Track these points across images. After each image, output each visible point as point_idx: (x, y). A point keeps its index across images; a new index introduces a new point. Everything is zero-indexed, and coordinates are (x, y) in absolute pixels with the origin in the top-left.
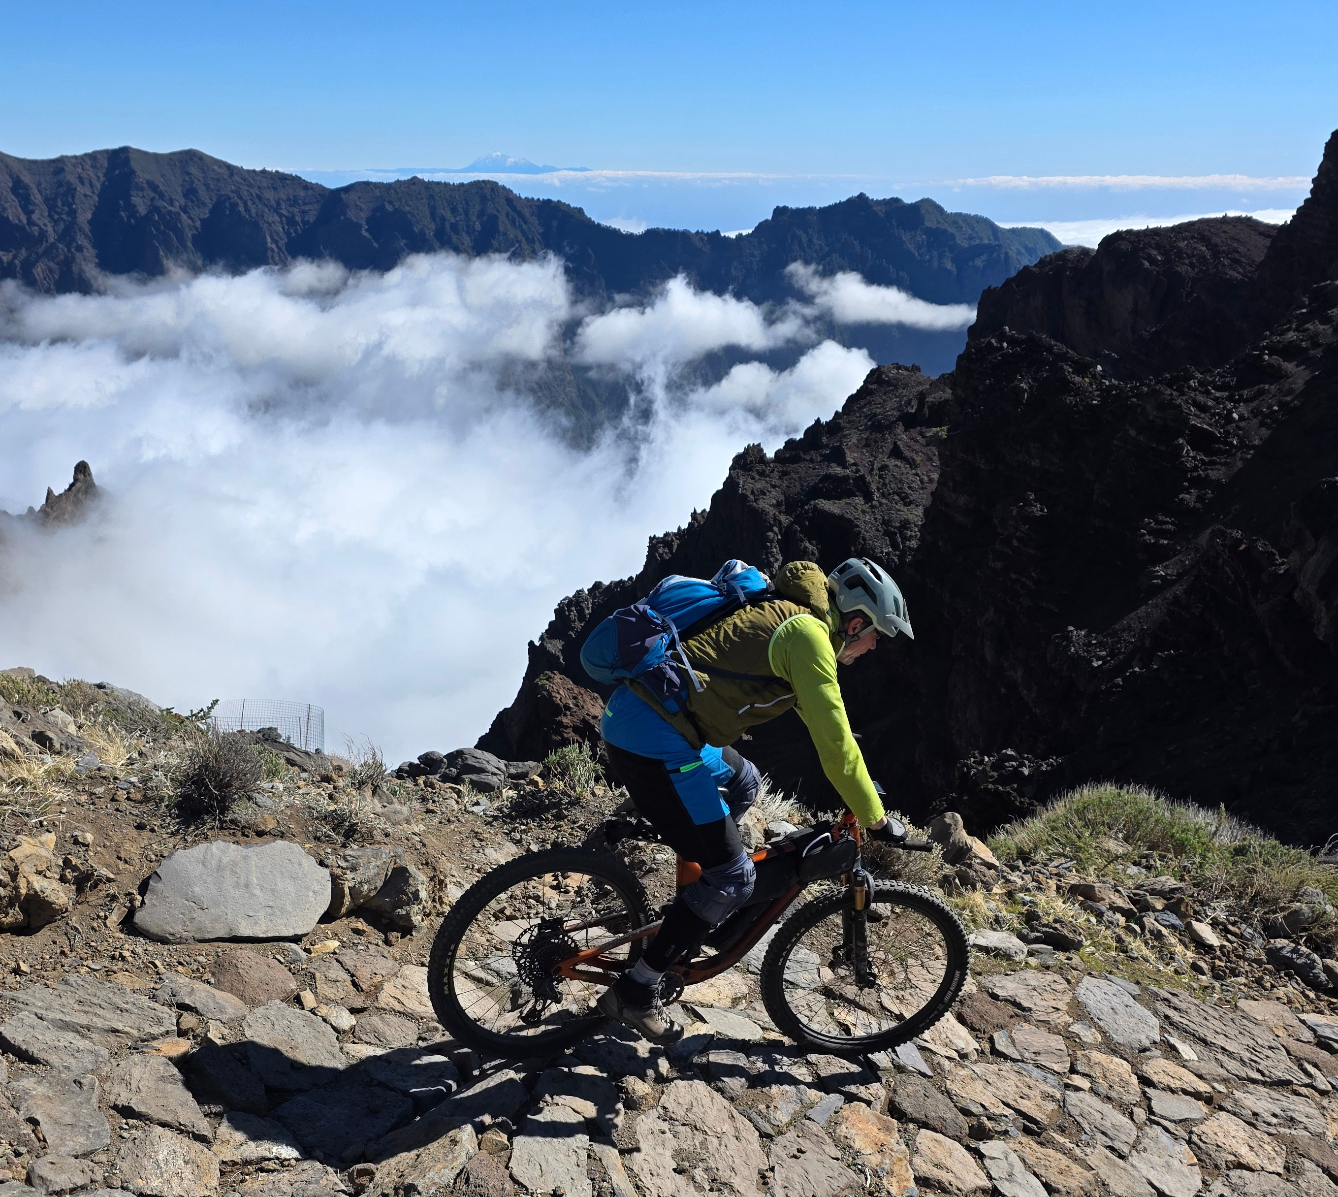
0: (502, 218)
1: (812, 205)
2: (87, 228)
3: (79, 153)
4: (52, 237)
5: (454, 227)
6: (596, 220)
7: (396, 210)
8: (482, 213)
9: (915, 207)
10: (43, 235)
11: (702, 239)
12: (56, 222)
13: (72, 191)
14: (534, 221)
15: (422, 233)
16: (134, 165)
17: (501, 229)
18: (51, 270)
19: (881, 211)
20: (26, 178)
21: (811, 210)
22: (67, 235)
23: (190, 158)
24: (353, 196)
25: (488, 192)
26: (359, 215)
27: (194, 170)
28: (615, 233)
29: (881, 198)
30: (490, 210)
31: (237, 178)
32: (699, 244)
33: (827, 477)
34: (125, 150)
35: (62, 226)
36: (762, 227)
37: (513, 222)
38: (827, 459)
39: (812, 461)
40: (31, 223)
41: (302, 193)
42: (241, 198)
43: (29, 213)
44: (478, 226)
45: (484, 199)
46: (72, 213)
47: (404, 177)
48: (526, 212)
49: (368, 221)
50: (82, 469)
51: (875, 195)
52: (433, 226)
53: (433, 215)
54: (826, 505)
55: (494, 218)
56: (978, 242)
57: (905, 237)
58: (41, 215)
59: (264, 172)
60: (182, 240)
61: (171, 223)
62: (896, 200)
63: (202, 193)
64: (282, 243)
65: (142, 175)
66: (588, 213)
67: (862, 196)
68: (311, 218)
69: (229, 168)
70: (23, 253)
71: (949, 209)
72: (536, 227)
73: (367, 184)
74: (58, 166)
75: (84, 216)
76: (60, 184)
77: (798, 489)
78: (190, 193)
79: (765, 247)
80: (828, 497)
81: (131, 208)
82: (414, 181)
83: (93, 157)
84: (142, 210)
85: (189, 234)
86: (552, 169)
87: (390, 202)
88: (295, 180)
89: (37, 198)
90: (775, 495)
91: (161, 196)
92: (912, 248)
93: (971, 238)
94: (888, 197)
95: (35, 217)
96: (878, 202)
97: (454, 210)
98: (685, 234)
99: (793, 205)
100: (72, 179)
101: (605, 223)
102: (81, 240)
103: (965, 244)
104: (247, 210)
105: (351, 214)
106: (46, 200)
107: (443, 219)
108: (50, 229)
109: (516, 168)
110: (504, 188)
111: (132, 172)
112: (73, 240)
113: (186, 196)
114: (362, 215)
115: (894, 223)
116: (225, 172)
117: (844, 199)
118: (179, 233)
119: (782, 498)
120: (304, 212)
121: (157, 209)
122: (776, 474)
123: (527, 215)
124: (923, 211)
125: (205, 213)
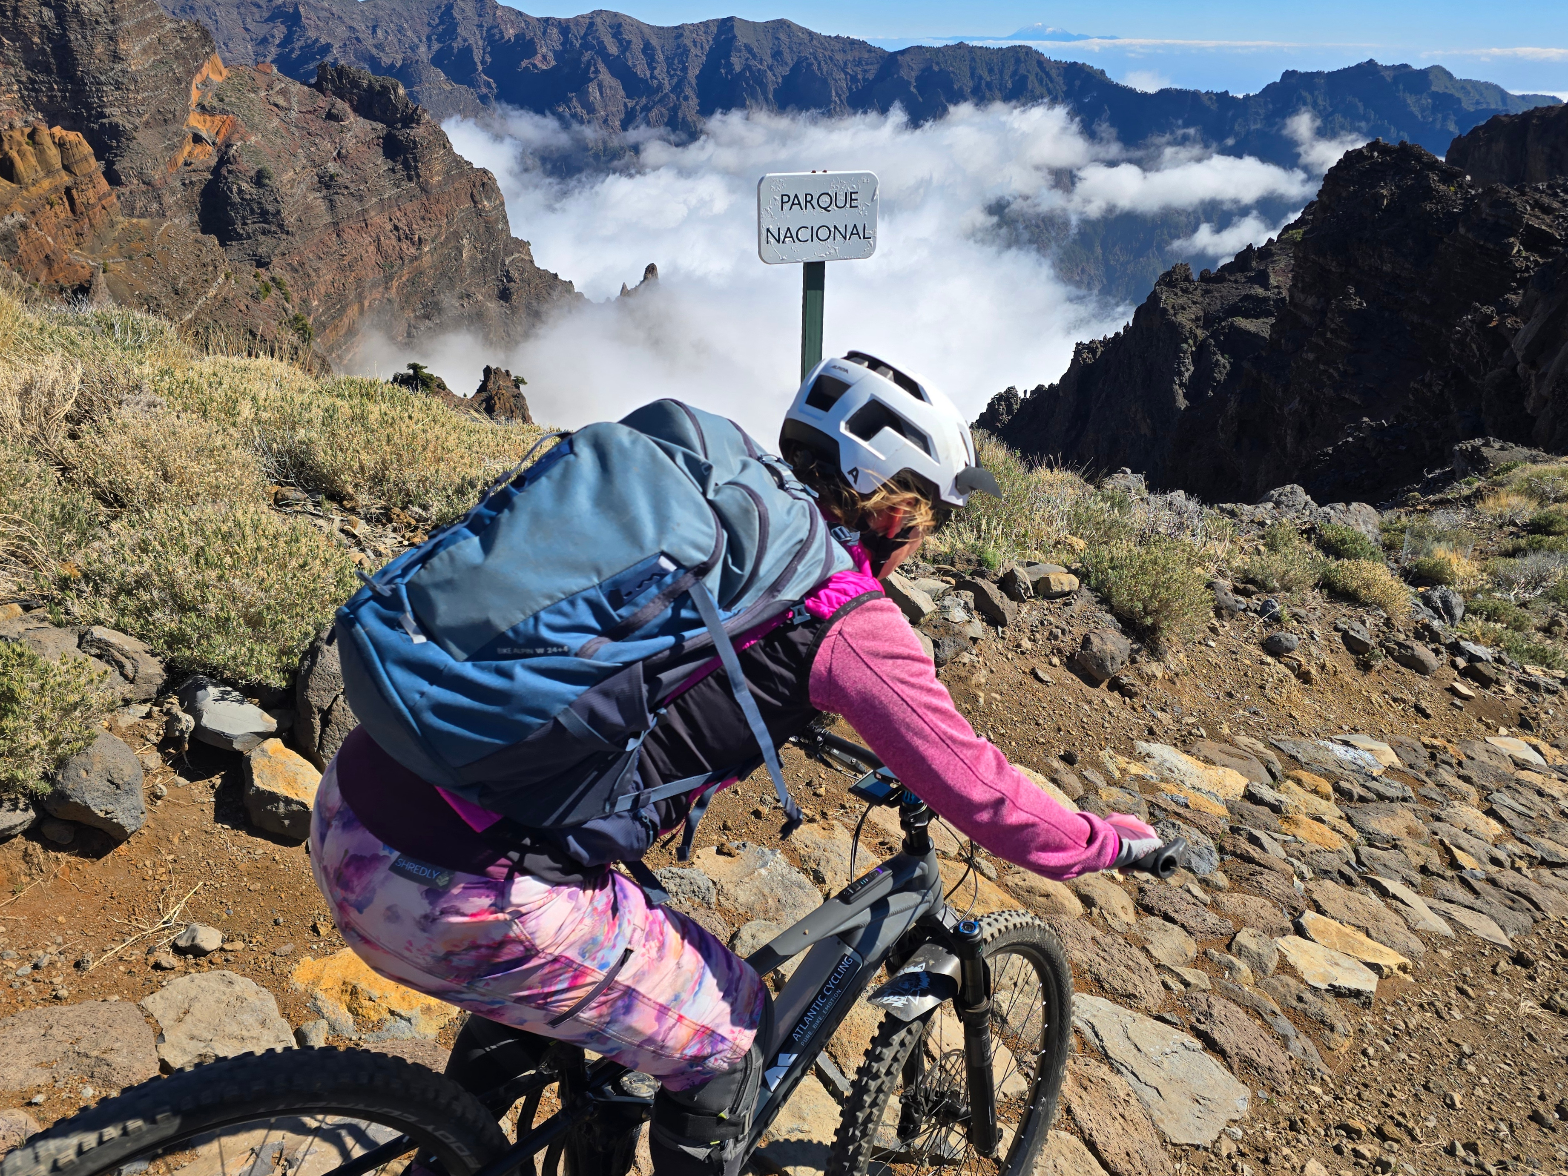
0: (1032, 77)
1: (1321, 69)
2: (694, 82)
3: (696, 22)
4: (667, 88)
5: (989, 85)
6: (1115, 80)
7: (941, 70)
8: (1015, 73)
9: (1424, 73)
10: (660, 86)
11: (1210, 99)
12: (672, 76)
13: (686, 51)
14: (1061, 80)
15: (961, 89)
16: (736, 31)
17: (1030, 87)
18: (662, 115)
19: (1389, 76)
20: (654, 42)
21: (1319, 74)
22: (678, 88)
23: (782, 24)
24: (908, 57)
25: (1022, 56)
26: (910, 74)
27: (782, 36)
28: (1131, 92)
29: (1390, 64)
30: (1022, 71)
31: (815, 42)
32: (1208, 103)
33: (1247, 297)
34: (731, 19)
35: (675, 80)
36: (1270, 89)
37: (1041, 81)
38: (1251, 280)
39: (1236, 282)
40: (653, 77)
41: (866, 55)
42: (816, 58)
43: (652, 69)
44: (1010, 85)
45: (1018, 61)
46: (685, 69)
47: (951, 43)
48: (1054, 73)
49: (918, 79)
50: (651, 269)
51: (1383, 61)
52: (971, 84)
53: (972, 75)
54: (1242, 322)
55: (1024, 78)
56: (1484, 106)
57: (1410, 100)
58: (661, 72)
59: (837, 37)
60: (765, 93)
61: (759, 79)
62: (1405, 66)
63: (787, 56)
64: (844, 97)
65: (742, 38)
66: (1109, 75)
67: (1371, 61)
68: (871, 76)
69: (810, 34)
70: (644, 100)
71: (1458, 75)
72: (1060, 85)
73: (920, 47)
74: (678, 32)
75: (694, 72)
76: (678, 47)
77: (1219, 306)
78: (777, 54)
79: (1270, 106)
80: (1246, 316)
81: (729, 66)
82: (960, 46)
83: (706, 24)
84: (738, 68)
85: (771, 88)
86: (1086, 37)
87: (938, 64)
88: (862, 45)
89: (660, 57)
90: (1195, 311)
91: (754, 56)
92: (1415, 110)
93: (1478, 103)
94: (1397, 63)
95: (656, 72)
96: (1386, 68)
97: (991, 71)
98: (1195, 94)
99: (1302, 69)
100: (688, 42)
101: (1123, 83)
102: (689, 91)
103: (1472, 109)
104: (820, 68)
105: (904, 73)
106: (667, 59)
107: (981, 78)
108: (666, 82)
109: (1053, 37)
110: (1036, 52)
111: (735, 37)
112: (682, 91)
113: (773, 56)
114: (913, 74)
115: (1401, 87)
116: (806, 37)
117: (1353, 65)
118: (763, 86)
119: (1201, 314)
120: (865, 71)
121: (748, 67)
122: (1199, 292)
123: (1054, 76)
124: (1431, 77)
125: (786, 71)
